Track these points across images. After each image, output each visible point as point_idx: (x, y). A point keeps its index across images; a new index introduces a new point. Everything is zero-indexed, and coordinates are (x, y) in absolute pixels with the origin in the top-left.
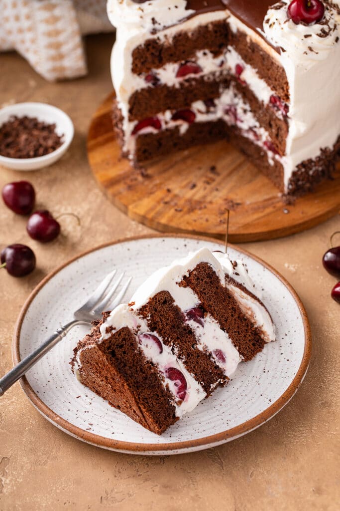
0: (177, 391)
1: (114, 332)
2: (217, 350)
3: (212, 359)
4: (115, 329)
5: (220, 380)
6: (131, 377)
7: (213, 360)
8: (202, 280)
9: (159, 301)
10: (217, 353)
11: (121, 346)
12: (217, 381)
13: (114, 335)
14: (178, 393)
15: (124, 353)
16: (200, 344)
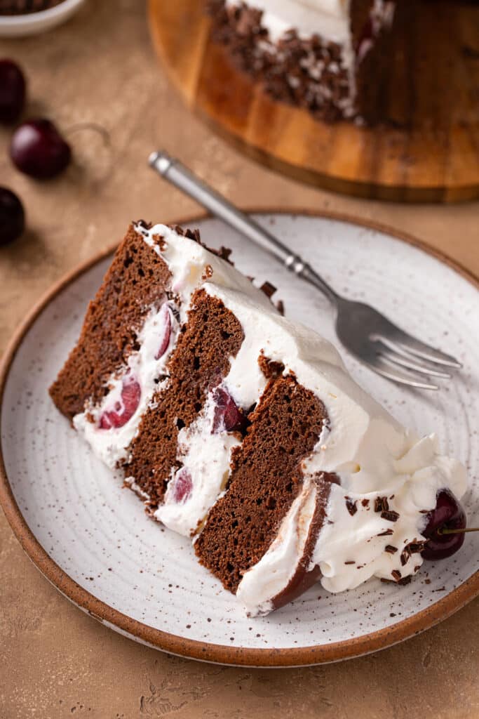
0: (109, 411)
1: (157, 249)
2: (190, 476)
3: (173, 469)
4: (162, 249)
5: (148, 497)
6: (105, 309)
7: (172, 474)
8: (290, 410)
9: (222, 322)
10: (184, 479)
11: (141, 273)
12: (145, 491)
13: (153, 251)
14: (106, 413)
15: (135, 282)
16: (188, 437)
